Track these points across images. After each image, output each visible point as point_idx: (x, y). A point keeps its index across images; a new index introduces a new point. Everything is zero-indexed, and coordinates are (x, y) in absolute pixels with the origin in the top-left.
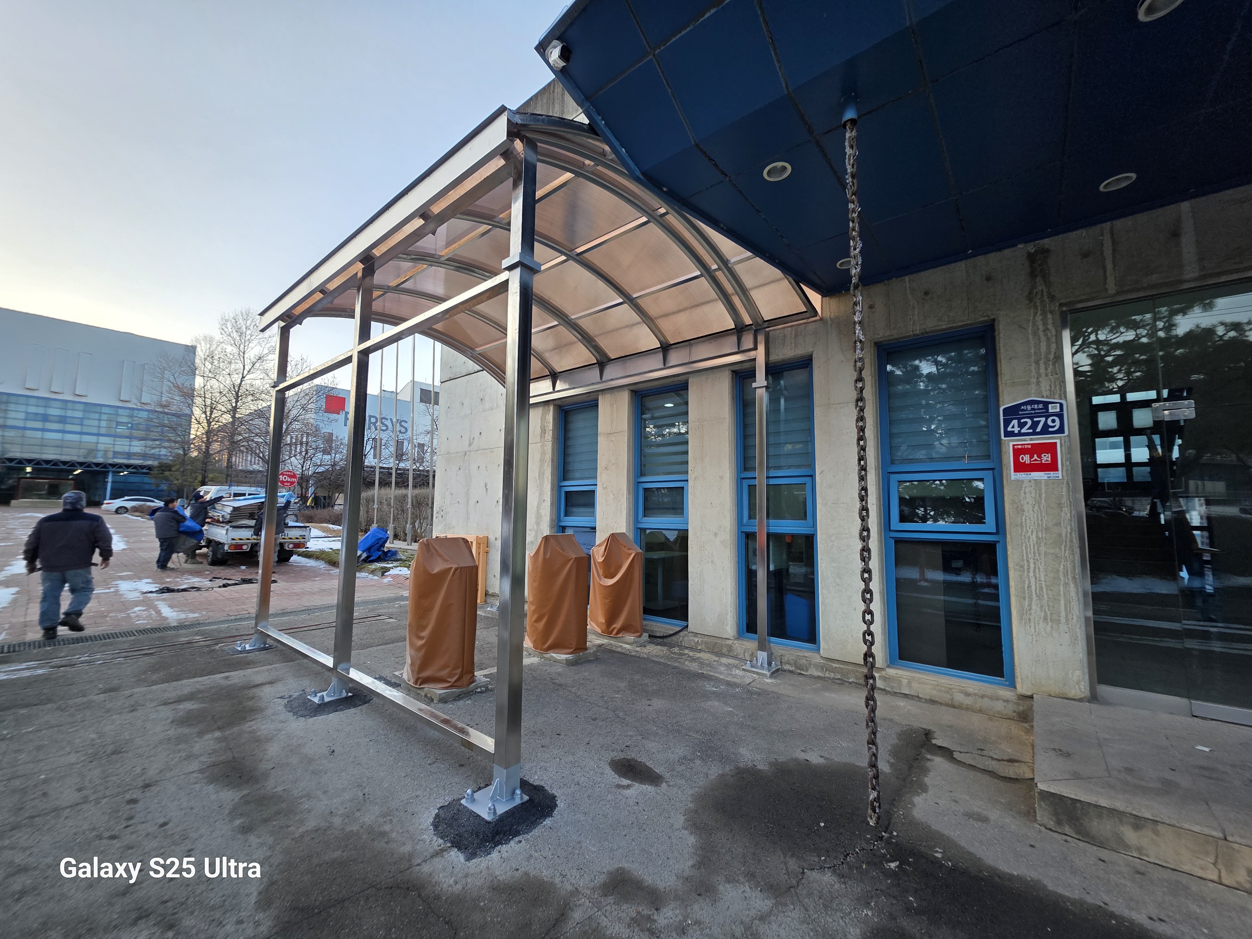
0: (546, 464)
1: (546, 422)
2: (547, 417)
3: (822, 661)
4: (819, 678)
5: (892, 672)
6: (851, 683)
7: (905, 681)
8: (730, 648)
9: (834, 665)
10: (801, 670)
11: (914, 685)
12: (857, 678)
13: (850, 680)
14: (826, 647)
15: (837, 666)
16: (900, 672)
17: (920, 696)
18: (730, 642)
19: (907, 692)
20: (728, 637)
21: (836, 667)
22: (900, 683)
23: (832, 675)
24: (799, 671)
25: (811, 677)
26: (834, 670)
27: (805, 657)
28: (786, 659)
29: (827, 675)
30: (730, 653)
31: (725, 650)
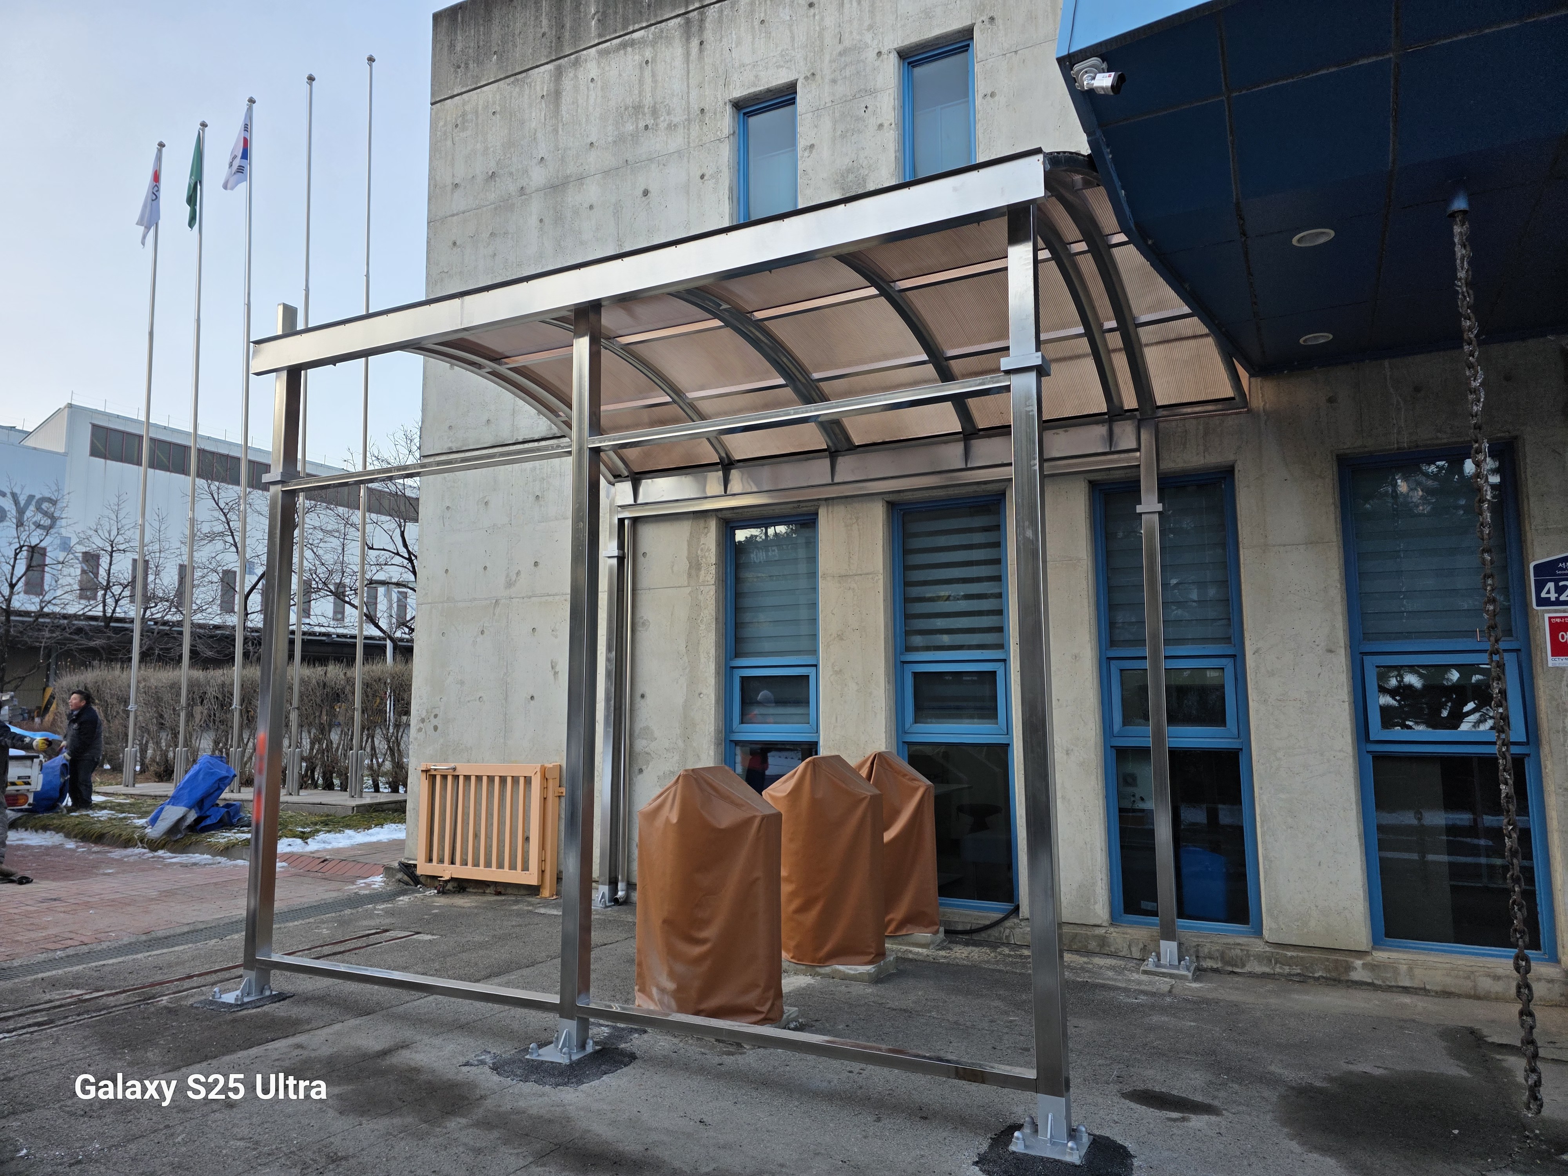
0: (703, 627)
1: (702, 550)
2: (702, 541)
3: (1268, 949)
4: (1264, 976)
5: (1381, 956)
6: (1318, 978)
7: (1403, 968)
8: (1103, 941)
9: (1289, 954)
10: (1232, 966)
11: (1418, 972)
12: (1327, 969)
13: (1317, 975)
14: (1274, 926)
15: (1294, 954)
16: (1394, 955)
17: (1428, 987)
18: (1102, 931)
19: (1407, 983)
20: (1099, 923)
21: (1292, 957)
22: (1396, 971)
23: (1287, 969)
24: (1230, 969)
25: (1252, 975)
26: (1289, 962)
27: (1239, 944)
28: (1206, 950)
29: (1278, 970)
30: (1103, 948)
31: (1093, 945)
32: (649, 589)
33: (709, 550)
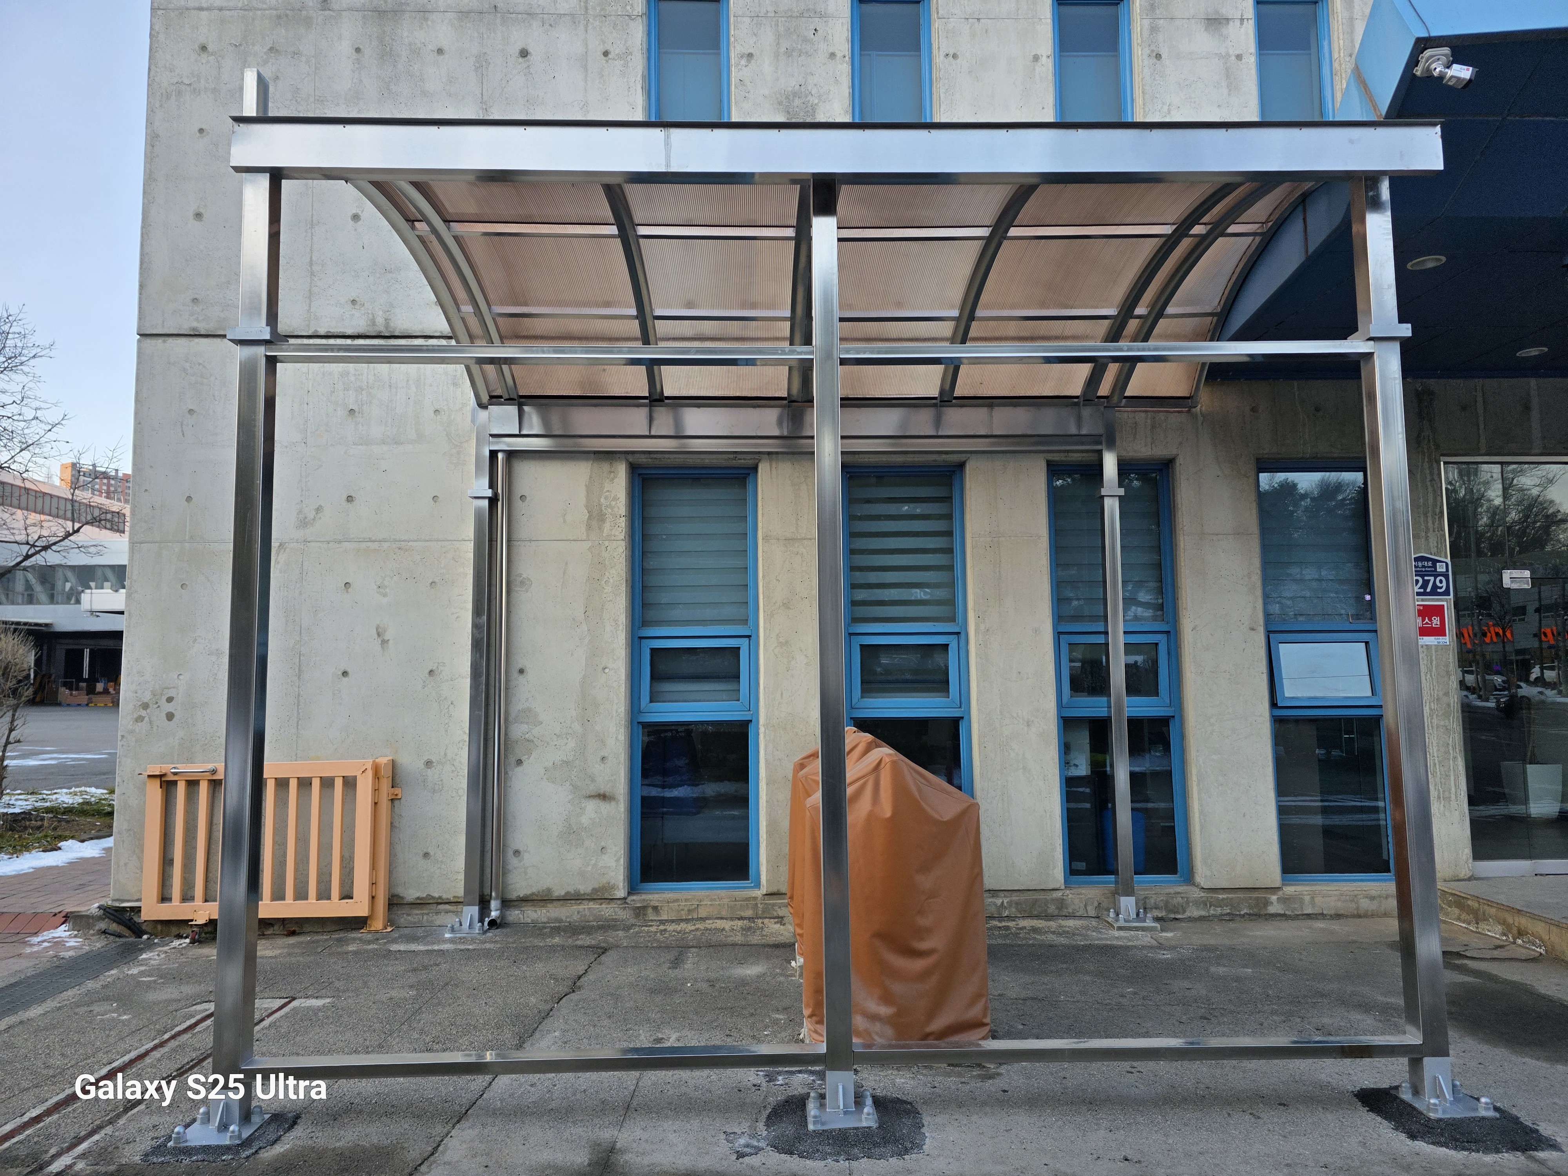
0: (608, 589)
1: (606, 498)
2: (607, 486)
3: (1202, 894)
4: (1201, 919)
5: (1290, 890)
7: (1307, 898)
8: (1061, 904)
9: (1221, 896)
10: (1175, 913)
11: (1318, 900)
12: (1250, 907)
13: (1242, 913)
14: (1208, 873)
15: (1225, 896)
16: (1299, 888)
17: (1325, 912)
18: (1059, 894)
19: (1309, 911)
20: (1057, 886)
21: (1223, 899)
22: (1301, 901)
23: (1219, 911)
24: (1173, 916)
25: (1191, 919)
30: (1062, 911)
31: (1052, 909)
32: (530, 541)
33: (616, 499)
